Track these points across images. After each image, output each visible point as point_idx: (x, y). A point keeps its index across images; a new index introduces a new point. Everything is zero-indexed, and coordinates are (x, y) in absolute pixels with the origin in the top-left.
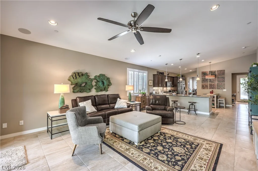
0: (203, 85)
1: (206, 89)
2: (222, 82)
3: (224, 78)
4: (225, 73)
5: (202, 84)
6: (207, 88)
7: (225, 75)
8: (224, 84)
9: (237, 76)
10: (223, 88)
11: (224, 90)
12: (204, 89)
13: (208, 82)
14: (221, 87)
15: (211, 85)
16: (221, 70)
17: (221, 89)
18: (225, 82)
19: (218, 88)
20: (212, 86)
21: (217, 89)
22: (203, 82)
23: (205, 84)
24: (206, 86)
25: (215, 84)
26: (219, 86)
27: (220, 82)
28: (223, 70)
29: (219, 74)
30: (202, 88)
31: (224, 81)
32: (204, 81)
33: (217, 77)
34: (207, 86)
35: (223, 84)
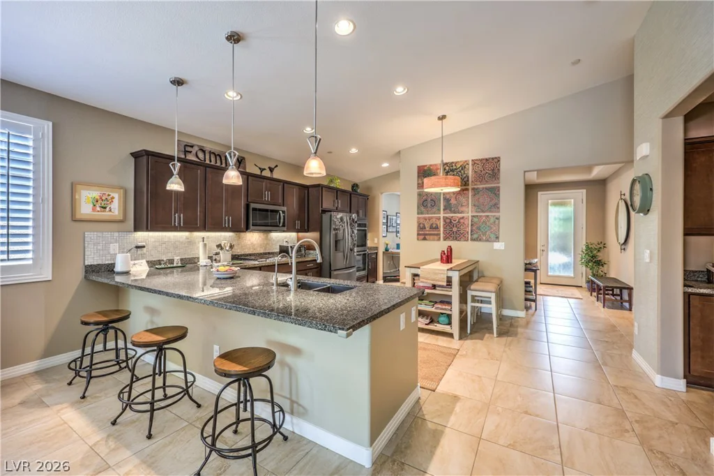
0: (421, 221)
1: (434, 240)
2: (491, 212)
3: (495, 192)
4: (499, 170)
5: (419, 218)
6: (436, 237)
7: (498, 179)
8: (498, 219)
9: (539, 193)
10: (493, 236)
11: (498, 246)
12: (425, 239)
13: (439, 210)
14: (485, 234)
15: (449, 223)
16: (487, 160)
17: (487, 241)
18: (499, 208)
19: (475, 236)
20: (455, 229)
21: (472, 240)
22: (422, 208)
23: (430, 219)
24: (431, 227)
25: (463, 218)
26: (479, 228)
27: (483, 212)
28: (493, 159)
29: (480, 177)
30: (418, 234)
31: (496, 206)
32: (426, 207)
33: (470, 187)
34: (437, 228)
35: (492, 220)
